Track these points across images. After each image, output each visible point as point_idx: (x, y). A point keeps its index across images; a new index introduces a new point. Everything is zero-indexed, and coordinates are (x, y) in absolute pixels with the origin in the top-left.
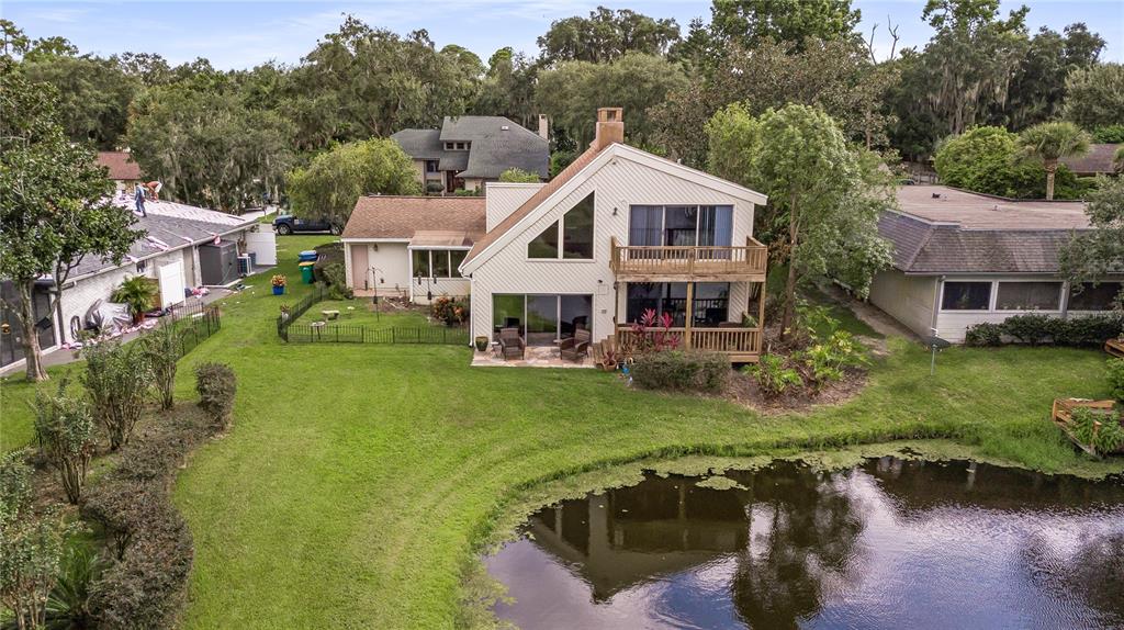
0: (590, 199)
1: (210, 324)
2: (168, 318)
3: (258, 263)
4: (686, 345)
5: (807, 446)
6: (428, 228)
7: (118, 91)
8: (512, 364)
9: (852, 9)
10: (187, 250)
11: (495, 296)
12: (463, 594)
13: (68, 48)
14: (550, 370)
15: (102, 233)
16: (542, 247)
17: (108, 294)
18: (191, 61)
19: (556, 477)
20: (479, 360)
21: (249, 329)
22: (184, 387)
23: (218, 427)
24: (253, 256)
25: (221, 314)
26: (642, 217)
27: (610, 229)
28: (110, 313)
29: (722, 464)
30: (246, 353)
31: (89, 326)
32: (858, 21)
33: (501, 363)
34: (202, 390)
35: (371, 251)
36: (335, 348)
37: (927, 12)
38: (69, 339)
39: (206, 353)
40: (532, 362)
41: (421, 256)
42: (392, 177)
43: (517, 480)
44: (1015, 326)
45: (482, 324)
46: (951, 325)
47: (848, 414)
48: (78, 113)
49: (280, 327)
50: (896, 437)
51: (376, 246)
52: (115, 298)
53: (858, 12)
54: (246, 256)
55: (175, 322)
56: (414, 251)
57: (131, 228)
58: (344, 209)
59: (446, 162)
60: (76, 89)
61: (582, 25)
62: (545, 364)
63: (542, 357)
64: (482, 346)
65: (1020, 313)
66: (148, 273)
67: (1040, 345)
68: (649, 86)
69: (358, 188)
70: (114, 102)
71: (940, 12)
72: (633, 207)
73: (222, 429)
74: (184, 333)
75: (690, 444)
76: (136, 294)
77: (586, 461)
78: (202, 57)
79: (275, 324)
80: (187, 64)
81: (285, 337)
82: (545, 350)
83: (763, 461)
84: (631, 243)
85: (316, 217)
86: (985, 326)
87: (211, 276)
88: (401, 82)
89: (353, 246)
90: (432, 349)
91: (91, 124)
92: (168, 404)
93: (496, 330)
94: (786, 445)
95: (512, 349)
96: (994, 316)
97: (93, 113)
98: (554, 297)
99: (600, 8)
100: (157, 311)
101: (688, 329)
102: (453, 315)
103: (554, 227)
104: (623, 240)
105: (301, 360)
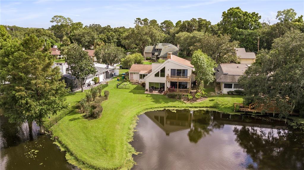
0: (164, 68)
1: (107, 85)
2: (100, 83)
3: (116, 75)
4: (178, 91)
5: (190, 107)
6: (143, 70)
7: (92, 37)
8: (150, 93)
9: (259, 16)
10: (104, 73)
11: (149, 83)
12: (133, 118)
13: (81, 25)
14: (156, 94)
15: (92, 71)
16: (157, 75)
17: (92, 80)
18: (106, 26)
19: (151, 108)
20: (146, 92)
21: (112, 86)
22: (102, 94)
23: (106, 99)
24: (115, 74)
25: (108, 83)
26: (173, 71)
27: (168, 72)
28: (92, 83)
29: (175, 109)
30: (112, 89)
31: (89, 84)
32: (260, 19)
33: (149, 93)
34: (105, 94)
35: (134, 74)
36: (125, 89)
37: (277, 17)
38: (86, 86)
39: (106, 89)
40: (154, 93)
41: (141, 75)
42: (139, 60)
43: (145, 108)
44: (236, 91)
45: (147, 87)
46: (225, 91)
47: (200, 104)
48: (84, 41)
49: (117, 86)
50: (207, 107)
51: (134, 73)
52: (93, 80)
53: (260, 16)
54: (114, 74)
55: (101, 84)
56: (140, 74)
57: (96, 70)
58: (130, 66)
59: (156, 54)
60: (84, 37)
61: (188, 23)
62: (156, 93)
63: (156, 92)
64: (147, 90)
65: (237, 89)
66: (97, 77)
67: (240, 95)
68: (198, 39)
69: (133, 62)
70: (91, 39)
71: (281, 17)
72: (171, 69)
73: (107, 99)
74: (103, 86)
75: (172, 106)
76: (95, 80)
77: (156, 107)
78: (109, 25)
79: (116, 85)
80: (105, 27)
81: (118, 87)
82: (157, 91)
83: (183, 109)
84: (171, 75)
85: (126, 67)
86: (231, 91)
87: (107, 77)
88: (146, 38)
89: (130, 73)
90: (139, 90)
91: (86, 44)
92: (100, 96)
93: (149, 88)
94: (187, 107)
95: (151, 91)
96: (233, 89)
97: (87, 42)
98: (158, 83)
99: (193, 18)
100: (99, 82)
101: (178, 89)
102: (143, 85)
103: (159, 72)
104: (170, 75)
105: (119, 91)
